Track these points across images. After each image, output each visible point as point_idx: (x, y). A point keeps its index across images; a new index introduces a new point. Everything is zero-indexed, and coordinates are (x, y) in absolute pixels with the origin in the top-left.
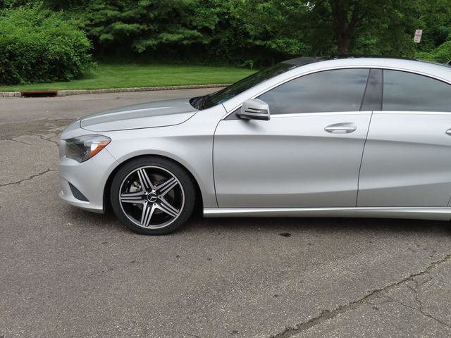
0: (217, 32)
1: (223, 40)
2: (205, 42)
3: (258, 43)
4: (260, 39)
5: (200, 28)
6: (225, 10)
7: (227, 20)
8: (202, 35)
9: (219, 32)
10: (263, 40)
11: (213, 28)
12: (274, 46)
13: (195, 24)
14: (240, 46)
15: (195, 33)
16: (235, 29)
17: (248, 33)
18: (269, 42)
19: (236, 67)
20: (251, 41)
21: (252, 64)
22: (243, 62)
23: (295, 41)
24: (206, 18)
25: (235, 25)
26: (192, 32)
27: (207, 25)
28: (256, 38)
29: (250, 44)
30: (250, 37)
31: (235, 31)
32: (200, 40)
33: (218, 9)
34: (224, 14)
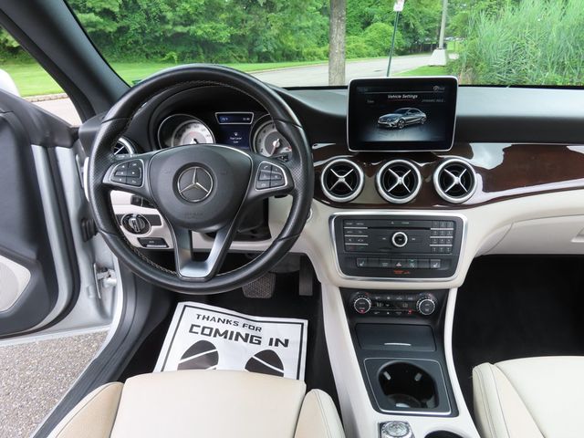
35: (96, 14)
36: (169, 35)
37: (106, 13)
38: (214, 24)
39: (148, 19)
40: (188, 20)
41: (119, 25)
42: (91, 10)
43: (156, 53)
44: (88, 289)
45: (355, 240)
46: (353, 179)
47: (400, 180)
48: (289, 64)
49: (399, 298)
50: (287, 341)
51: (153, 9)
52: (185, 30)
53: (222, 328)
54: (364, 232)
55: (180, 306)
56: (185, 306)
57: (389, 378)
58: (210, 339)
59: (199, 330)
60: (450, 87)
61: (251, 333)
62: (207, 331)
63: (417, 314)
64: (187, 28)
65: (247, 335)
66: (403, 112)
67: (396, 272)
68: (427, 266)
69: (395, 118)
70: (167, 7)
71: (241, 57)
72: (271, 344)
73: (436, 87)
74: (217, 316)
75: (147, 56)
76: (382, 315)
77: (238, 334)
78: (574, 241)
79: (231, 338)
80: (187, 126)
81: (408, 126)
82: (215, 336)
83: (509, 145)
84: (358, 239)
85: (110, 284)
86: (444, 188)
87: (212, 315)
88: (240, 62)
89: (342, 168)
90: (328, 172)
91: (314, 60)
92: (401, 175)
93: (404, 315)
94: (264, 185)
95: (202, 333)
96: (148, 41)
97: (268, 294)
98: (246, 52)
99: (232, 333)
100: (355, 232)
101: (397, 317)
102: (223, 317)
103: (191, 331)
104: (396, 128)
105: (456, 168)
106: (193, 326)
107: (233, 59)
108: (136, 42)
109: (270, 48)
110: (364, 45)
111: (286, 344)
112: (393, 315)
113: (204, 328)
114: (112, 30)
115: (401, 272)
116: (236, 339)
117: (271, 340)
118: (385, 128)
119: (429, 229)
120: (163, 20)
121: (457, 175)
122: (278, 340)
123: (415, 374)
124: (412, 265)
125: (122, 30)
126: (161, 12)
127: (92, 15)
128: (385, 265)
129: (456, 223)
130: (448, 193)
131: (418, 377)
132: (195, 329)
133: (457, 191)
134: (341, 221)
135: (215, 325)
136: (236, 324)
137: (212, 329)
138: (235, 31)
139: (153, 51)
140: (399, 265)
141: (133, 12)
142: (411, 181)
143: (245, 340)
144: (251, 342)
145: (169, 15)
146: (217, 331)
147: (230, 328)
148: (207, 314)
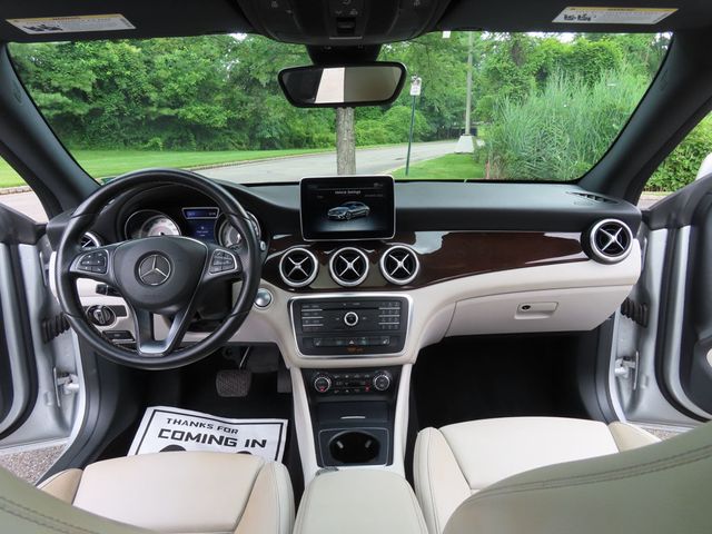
0: (97, 97)
1: (108, 109)
2: (79, 111)
3: (166, 112)
4: (169, 106)
5: (65, 90)
6: (105, 63)
7: (111, 79)
8: (70, 101)
9: (100, 97)
10: (173, 108)
11: (89, 89)
12: (190, 116)
13: (55, 84)
14: (139, 118)
15: (58, 97)
16: (125, 92)
17: (148, 98)
18: (182, 111)
19: (137, 149)
20: (154, 109)
21: (160, 143)
22: (146, 142)
23: (218, 107)
24: (74, 74)
25: (124, 86)
26: (52, 96)
27: (78, 85)
28: (160, 106)
29: (153, 113)
30: (151, 105)
31: (126, 94)
32: (69, 109)
33: (93, 61)
34: (104, 69)
35: (63, 94)
36: (153, 118)
37: (77, 94)
38: (207, 106)
39: (128, 100)
40: (177, 102)
41: (91, 107)
42: (56, 90)
43: (136, 139)
44: (46, 395)
45: (311, 321)
46: (308, 266)
47: (350, 265)
48: (298, 151)
49: (357, 376)
50: (264, 442)
51: (134, 90)
52: (173, 112)
53: (195, 431)
54: (320, 314)
55: (150, 411)
56: (155, 411)
57: (341, 446)
58: (181, 443)
59: (169, 435)
60: (387, 183)
61: (226, 435)
62: (178, 435)
63: (373, 391)
64: (176, 110)
65: (222, 438)
66: (348, 206)
67: (350, 349)
68: (377, 343)
69: (342, 211)
70: (150, 87)
71: (240, 144)
72: (247, 445)
73: (376, 184)
74: (189, 419)
75: (125, 142)
76: (342, 393)
77: (212, 437)
78: (517, 317)
79: (203, 442)
80: (155, 221)
81: (355, 217)
82: (186, 440)
83: (447, 233)
84: (313, 321)
85: (71, 390)
86: (389, 271)
87: (183, 418)
88: (240, 149)
89: (298, 256)
90: (286, 260)
91: (327, 147)
92: (350, 261)
93: (363, 392)
94: (217, 269)
95: (173, 438)
96: (127, 125)
97: (243, 392)
98: (247, 137)
99: (206, 436)
100: (311, 314)
101: (356, 394)
102: (195, 420)
103: (160, 436)
104: (344, 220)
105: (400, 253)
106: (162, 430)
107: (230, 146)
108: (113, 127)
109: (275, 134)
110: (384, 131)
111: (263, 444)
112: (352, 393)
113: (175, 432)
114: (82, 113)
115: (354, 349)
116: (210, 442)
117: (248, 441)
118: (334, 220)
119: (377, 308)
120: (146, 101)
121: (400, 260)
122: (255, 441)
123: (366, 442)
124: (364, 342)
125: (95, 113)
126: (143, 92)
127: (58, 95)
128: (339, 343)
129: (403, 303)
130: (394, 276)
131: (368, 444)
132: (165, 434)
133: (401, 274)
134: (298, 304)
135: (187, 429)
136: (210, 427)
137: (183, 433)
138: (233, 115)
139: (133, 136)
140: (352, 343)
141: (109, 92)
142: (360, 265)
143: (220, 443)
144: (226, 444)
145: (154, 96)
146: (189, 435)
147: (203, 431)
148: (178, 418)
